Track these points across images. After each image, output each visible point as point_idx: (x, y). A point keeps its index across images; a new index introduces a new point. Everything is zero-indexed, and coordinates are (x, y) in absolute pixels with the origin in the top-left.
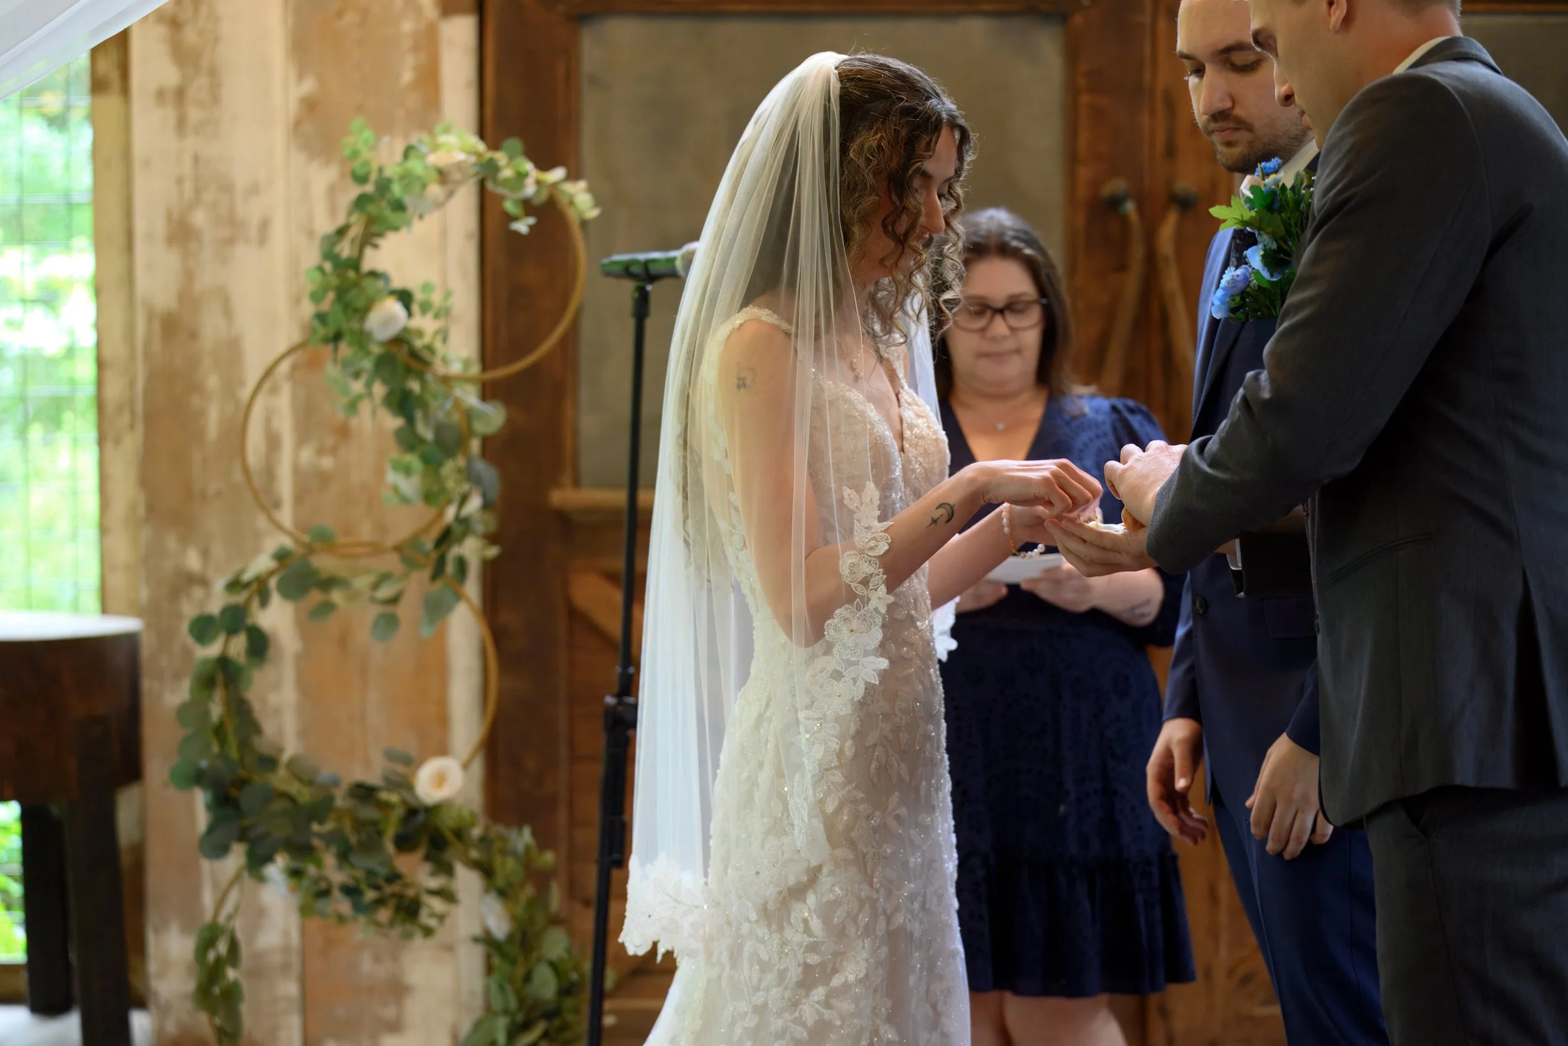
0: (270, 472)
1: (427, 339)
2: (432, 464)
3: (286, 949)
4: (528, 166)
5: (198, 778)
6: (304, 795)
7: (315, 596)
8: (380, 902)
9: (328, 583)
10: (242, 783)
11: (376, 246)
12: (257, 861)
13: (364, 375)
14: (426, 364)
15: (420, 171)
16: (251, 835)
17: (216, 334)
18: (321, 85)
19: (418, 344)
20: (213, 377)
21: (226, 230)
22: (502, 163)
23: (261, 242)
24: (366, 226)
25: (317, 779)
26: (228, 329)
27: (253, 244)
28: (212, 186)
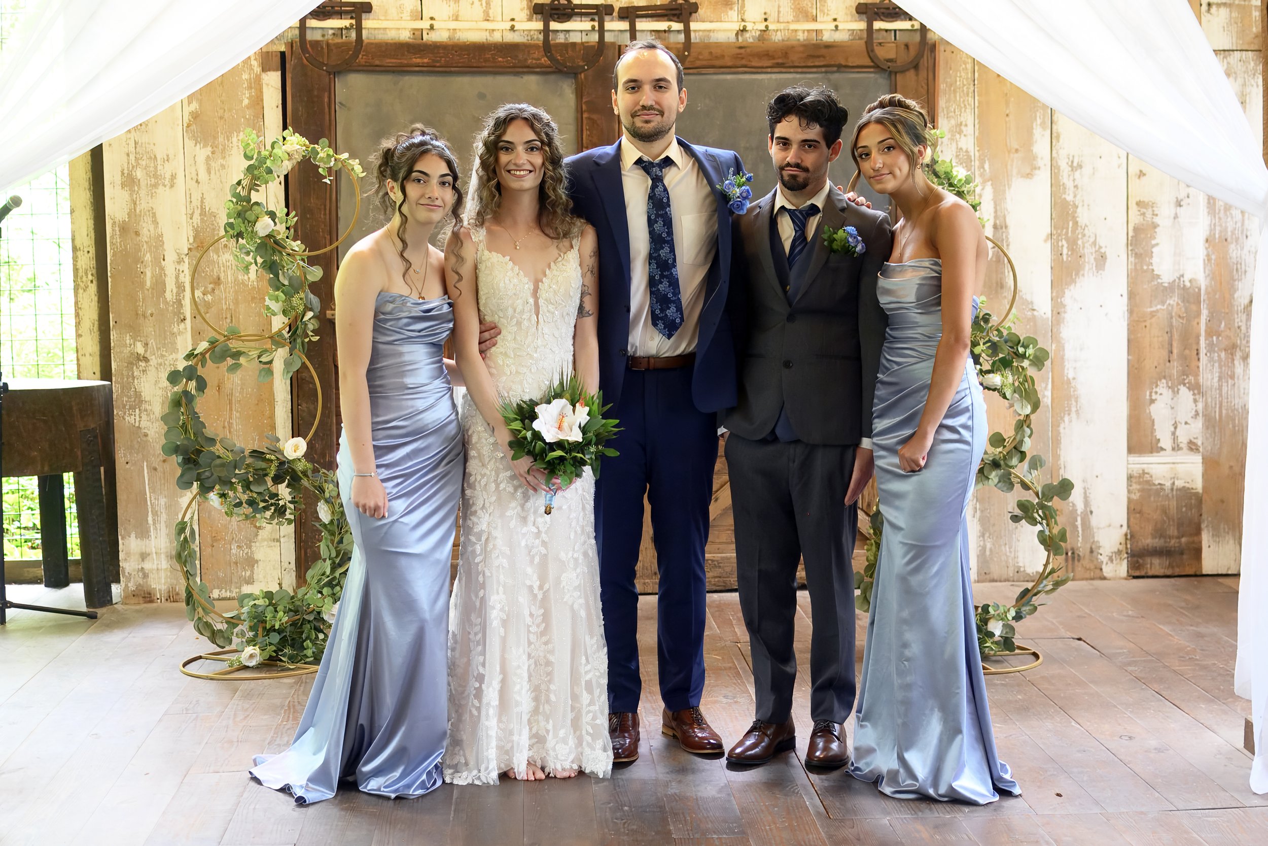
0: (179, 303)
2: (289, 296)
4: (331, 152)
5: (176, 450)
6: (231, 457)
7: (230, 361)
8: (266, 508)
9: (237, 355)
10: (198, 452)
11: (258, 191)
12: (205, 489)
13: (252, 254)
14: (284, 248)
15: (280, 154)
16: (203, 477)
17: (148, 233)
18: (200, 106)
19: (278, 237)
20: (148, 255)
21: (153, 180)
22: (319, 150)
23: (172, 186)
24: (251, 180)
25: (235, 449)
26: (155, 231)
27: (168, 187)
28: (145, 157)
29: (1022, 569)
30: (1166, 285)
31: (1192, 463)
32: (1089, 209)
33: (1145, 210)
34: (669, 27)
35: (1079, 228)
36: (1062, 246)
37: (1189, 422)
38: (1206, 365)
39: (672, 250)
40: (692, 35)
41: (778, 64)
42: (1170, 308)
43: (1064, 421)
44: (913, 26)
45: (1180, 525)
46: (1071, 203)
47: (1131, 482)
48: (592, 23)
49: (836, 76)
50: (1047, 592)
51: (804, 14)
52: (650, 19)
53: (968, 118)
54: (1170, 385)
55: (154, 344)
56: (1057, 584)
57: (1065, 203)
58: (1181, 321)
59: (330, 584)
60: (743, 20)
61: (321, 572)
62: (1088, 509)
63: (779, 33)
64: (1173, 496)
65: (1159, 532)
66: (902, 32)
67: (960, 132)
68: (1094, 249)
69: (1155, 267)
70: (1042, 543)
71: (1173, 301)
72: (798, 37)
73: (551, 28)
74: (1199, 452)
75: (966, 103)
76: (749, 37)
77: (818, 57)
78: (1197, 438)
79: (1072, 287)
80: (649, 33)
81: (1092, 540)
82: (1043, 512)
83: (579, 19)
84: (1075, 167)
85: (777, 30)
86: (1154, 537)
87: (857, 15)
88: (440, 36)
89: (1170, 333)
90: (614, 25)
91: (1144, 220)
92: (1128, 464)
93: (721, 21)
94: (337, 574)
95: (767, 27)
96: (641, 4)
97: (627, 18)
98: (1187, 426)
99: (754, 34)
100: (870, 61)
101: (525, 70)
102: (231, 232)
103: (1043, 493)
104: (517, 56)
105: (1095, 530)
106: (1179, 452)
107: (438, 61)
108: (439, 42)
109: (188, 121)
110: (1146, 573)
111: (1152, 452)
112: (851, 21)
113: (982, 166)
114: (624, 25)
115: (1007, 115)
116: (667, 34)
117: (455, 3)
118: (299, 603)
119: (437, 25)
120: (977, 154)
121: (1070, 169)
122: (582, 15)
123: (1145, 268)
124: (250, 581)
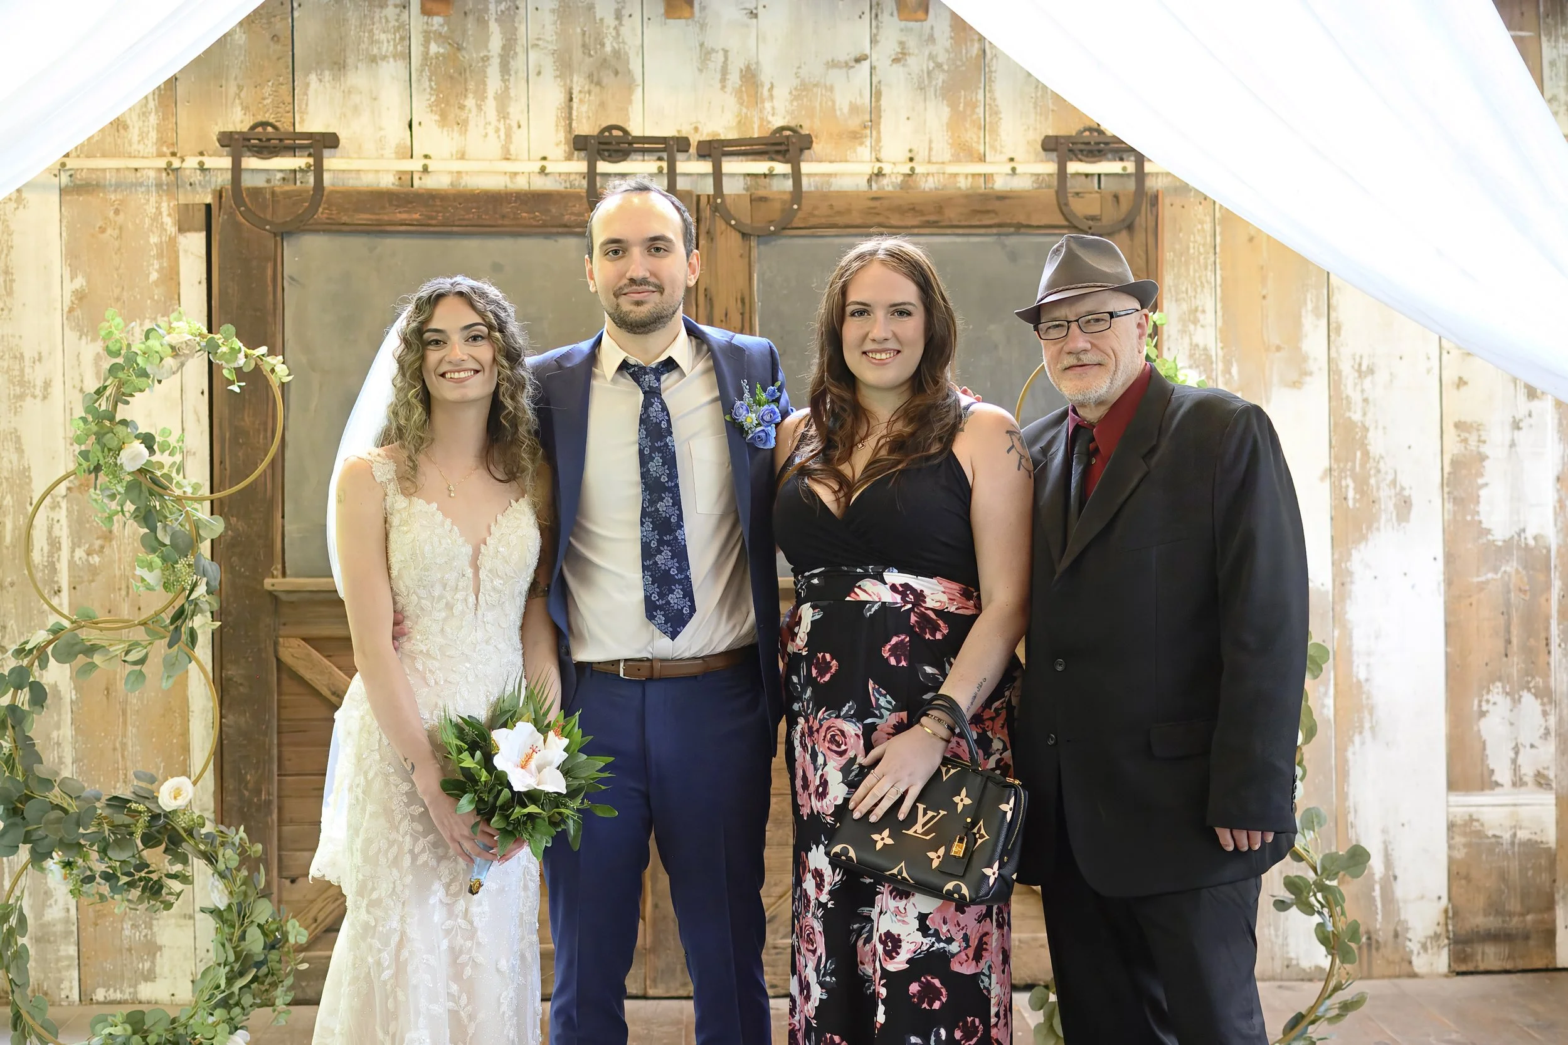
0: (52, 568)
1: (165, 471)
2: (169, 562)
3: (67, 921)
4: (238, 344)
6: (73, 807)
7: (81, 659)
8: (131, 885)
9: (91, 650)
10: (26, 798)
11: (127, 403)
12: (39, 857)
13: (118, 497)
14: (165, 488)
15: (158, 348)
16: (33, 838)
17: (10, 466)
18: (88, 282)
19: (158, 473)
20: (9, 497)
21: (18, 388)
22: (220, 342)
23: (45, 398)
24: (119, 388)
25: (83, 795)
26: (19, 461)
27: (38, 400)
28: (7, 356)
29: (1294, 962)
30: (1500, 543)
31: (1541, 805)
32: (1385, 433)
33: (1467, 435)
34: (771, 169)
35: (1371, 461)
36: (1347, 486)
37: (1536, 744)
38: (1560, 661)
39: (677, 503)
40: (805, 181)
41: (928, 222)
42: (1506, 578)
43: (1353, 742)
44: (1124, 169)
45: (1524, 896)
46: (1359, 424)
47: (1453, 832)
48: (659, 163)
49: (1013, 241)
50: (1331, 1020)
51: (967, 152)
52: (743, 158)
53: (1207, 301)
54: (1508, 690)
55: (15, 627)
56: (1347, 1007)
57: (1350, 426)
58: (1523, 596)
59: (225, 1004)
60: (878, 160)
61: (213, 984)
62: (1391, 873)
63: (930, 179)
64: (1513, 853)
65: (1495, 908)
66: (1111, 179)
67: (1195, 322)
68: (1393, 492)
69: (1483, 517)
70: (1322, 943)
71: (1511, 567)
72: (958, 185)
73: (598, 171)
74: (1551, 789)
75: (1204, 280)
76: (887, 184)
77: (988, 212)
78: (1548, 768)
79: (1362, 546)
80: (742, 178)
81: (1397, 919)
82: (1325, 897)
83: (640, 158)
84: (1364, 372)
85: (928, 174)
86: (1486, 914)
87: (1043, 153)
88: (438, 181)
89: (1506, 613)
90: (691, 167)
91: (1466, 448)
92: (1448, 806)
93: (846, 161)
94: (236, 989)
95: (912, 169)
96: (730, 137)
97: (709, 156)
98: (1534, 751)
99: (894, 179)
100: (1061, 217)
101: (560, 230)
102: (85, 465)
103: (1324, 869)
104: (549, 211)
105: (1401, 905)
106: (1523, 789)
107: (431, 218)
108: (435, 190)
109: (69, 303)
110: (1477, 967)
111: (1482, 789)
112: (1035, 162)
113: (1227, 371)
114: (706, 167)
115: (1264, 297)
116: (767, 180)
117: (460, 135)
118: (181, 1031)
119: (432, 165)
120: (1220, 353)
121: (1356, 375)
122: (644, 151)
123: (1469, 518)
124: (150, 976)
